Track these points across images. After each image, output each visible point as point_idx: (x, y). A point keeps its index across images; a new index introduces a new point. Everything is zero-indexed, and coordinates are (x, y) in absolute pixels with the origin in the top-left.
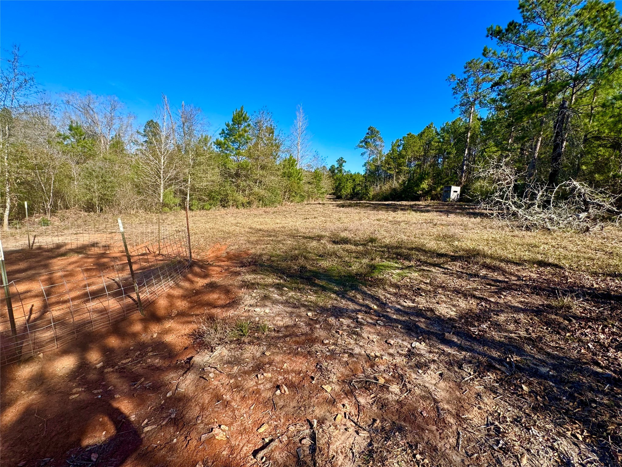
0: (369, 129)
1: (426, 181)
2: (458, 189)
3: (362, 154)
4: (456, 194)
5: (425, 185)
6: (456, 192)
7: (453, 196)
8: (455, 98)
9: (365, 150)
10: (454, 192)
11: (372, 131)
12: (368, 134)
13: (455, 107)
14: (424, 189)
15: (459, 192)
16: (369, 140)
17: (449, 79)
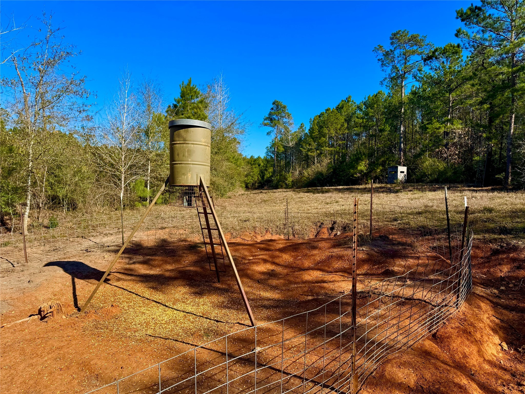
0: (274, 103)
1: (364, 162)
2: (404, 169)
3: (268, 134)
4: (403, 175)
5: (362, 166)
6: (403, 172)
7: (401, 177)
8: (383, 70)
9: (270, 129)
10: (401, 172)
11: (277, 106)
12: (272, 109)
13: (384, 80)
14: (362, 171)
15: (405, 173)
16: (275, 117)
17: (375, 50)
